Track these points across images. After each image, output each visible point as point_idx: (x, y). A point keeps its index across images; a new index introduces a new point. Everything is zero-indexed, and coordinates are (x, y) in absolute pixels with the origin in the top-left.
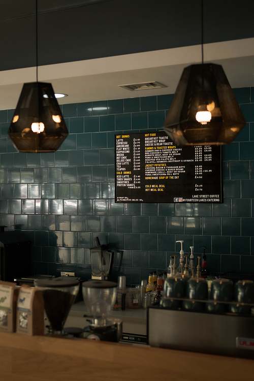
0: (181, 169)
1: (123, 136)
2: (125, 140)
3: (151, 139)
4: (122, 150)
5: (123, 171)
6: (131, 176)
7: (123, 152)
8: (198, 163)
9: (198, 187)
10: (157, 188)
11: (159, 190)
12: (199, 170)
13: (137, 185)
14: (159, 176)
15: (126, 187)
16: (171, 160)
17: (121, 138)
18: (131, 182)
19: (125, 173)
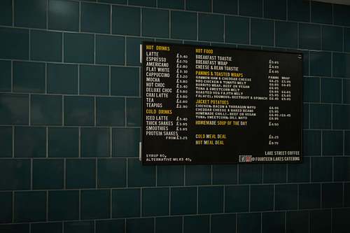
0: (250, 111)
1: (159, 48)
2: (162, 54)
3: (206, 57)
4: (157, 71)
5: (157, 109)
6: (172, 118)
7: (158, 75)
8: (274, 103)
9: (273, 140)
10: (214, 140)
11: (217, 142)
12: (274, 113)
13: (181, 134)
14: (217, 120)
15: (163, 137)
16: (237, 95)
17: (155, 50)
18: (171, 129)
19: (161, 112)
